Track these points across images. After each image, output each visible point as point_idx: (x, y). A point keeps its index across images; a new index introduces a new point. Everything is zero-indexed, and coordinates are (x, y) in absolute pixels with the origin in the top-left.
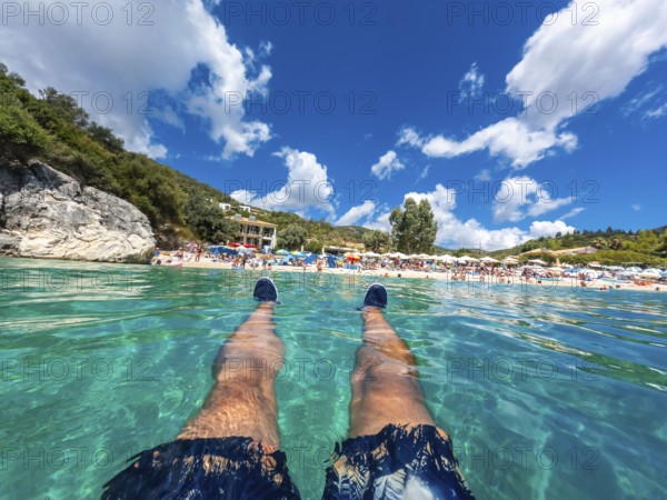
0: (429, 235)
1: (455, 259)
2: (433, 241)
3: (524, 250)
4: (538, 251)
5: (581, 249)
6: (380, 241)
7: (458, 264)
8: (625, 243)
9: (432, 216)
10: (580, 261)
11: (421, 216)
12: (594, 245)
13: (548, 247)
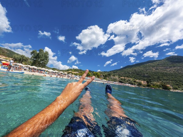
0: (46, 62)
1: (53, 71)
2: (46, 64)
3: (68, 71)
4: (70, 71)
5: (77, 72)
6: (23, 60)
7: (53, 72)
8: (82, 72)
9: (48, 57)
10: (76, 75)
11: (45, 56)
12: (79, 72)
13: (72, 71)
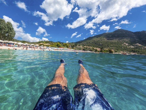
0: (12, 35)
3: (39, 43)
5: (48, 44)
7: (24, 45)
8: (53, 44)
11: (8, 28)
12: (50, 44)
13: (43, 43)
